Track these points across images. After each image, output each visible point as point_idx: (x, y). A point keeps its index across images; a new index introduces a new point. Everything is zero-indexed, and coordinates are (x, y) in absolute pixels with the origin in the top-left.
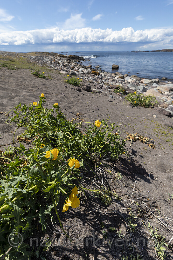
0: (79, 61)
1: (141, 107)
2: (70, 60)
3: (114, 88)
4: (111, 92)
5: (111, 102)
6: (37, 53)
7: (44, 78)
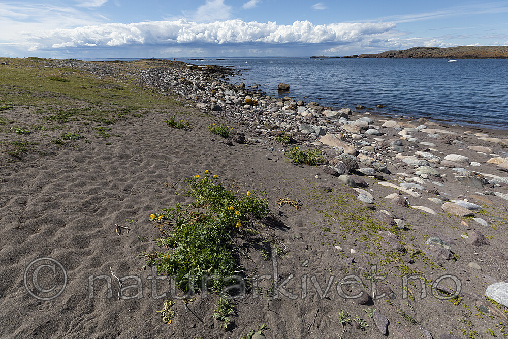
1: (305, 166)
2: (209, 75)
3: (277, 135)
4: (273, 141)
5: (269, 159)
6: (150, 62)
7: (182, 127)
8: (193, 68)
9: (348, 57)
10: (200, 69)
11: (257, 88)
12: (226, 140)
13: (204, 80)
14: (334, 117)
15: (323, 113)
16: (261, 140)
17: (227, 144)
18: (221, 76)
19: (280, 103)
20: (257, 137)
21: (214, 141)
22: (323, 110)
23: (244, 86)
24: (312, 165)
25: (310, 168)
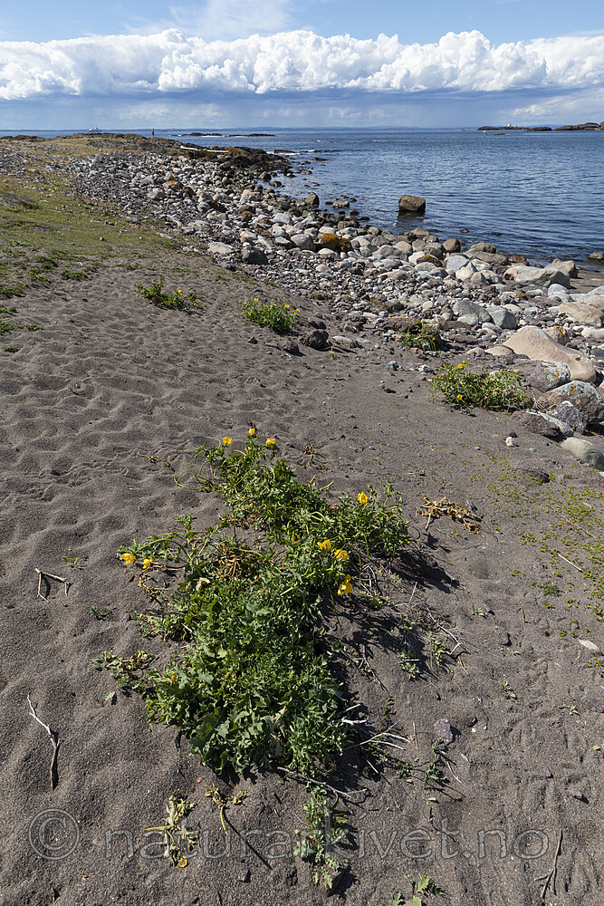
0: (267, 178)
1: (477, 411)
2: (233, 172)
3: (403, 329)
4: (393, 344)
5: (389, 391)
6: (98, 138)
7: (180, 306)
8: (198, 155)
9: (571, 129)
10: (213, 158)
11: (348, 206)
12: (284, 341)
13: (223, 186)
14: (534, 282)
15: (508, 272)
16: (365, 341)
17: (286, 350)
18: (262, 176)
19: (402, 246)
20: (355, 332)
21: (256, 342)
22: (507, 263)
23: (316, 201)
24: (494, 410)
25: (491, 417)
